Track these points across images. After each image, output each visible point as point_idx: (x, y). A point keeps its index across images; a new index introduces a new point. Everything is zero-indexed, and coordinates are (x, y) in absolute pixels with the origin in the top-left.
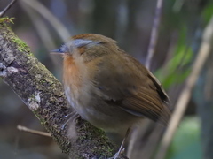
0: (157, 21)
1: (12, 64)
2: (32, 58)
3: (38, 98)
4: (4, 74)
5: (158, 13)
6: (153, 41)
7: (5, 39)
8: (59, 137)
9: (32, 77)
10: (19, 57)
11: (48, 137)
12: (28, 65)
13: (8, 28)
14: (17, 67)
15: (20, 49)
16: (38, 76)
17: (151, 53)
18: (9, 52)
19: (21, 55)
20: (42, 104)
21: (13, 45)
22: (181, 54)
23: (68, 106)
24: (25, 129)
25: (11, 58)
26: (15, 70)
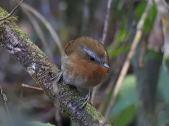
0: (108, 17)
1: (17, 46)
2: (30, 42)
3: (34, 67)
4: (12, 52)
5: (108, 11)
6: (106, 29)
7: (12, 30)
8: (48, 91)
9: (30, 54)
10: (22, 42)
11: (40, 91)
12: (27, 46)
13: (14, 24)
14: (20, 48)
15: (22, 36)
16: (34, 53)
17: (104, 36)
18: (15, 38)
19: (23, 40)
20: (37, 71)
21: (18, 34)
22: (124, 36)
23: (53, 71)
24: (26, 86)
25: (16, 42)
26: (19, 50)
